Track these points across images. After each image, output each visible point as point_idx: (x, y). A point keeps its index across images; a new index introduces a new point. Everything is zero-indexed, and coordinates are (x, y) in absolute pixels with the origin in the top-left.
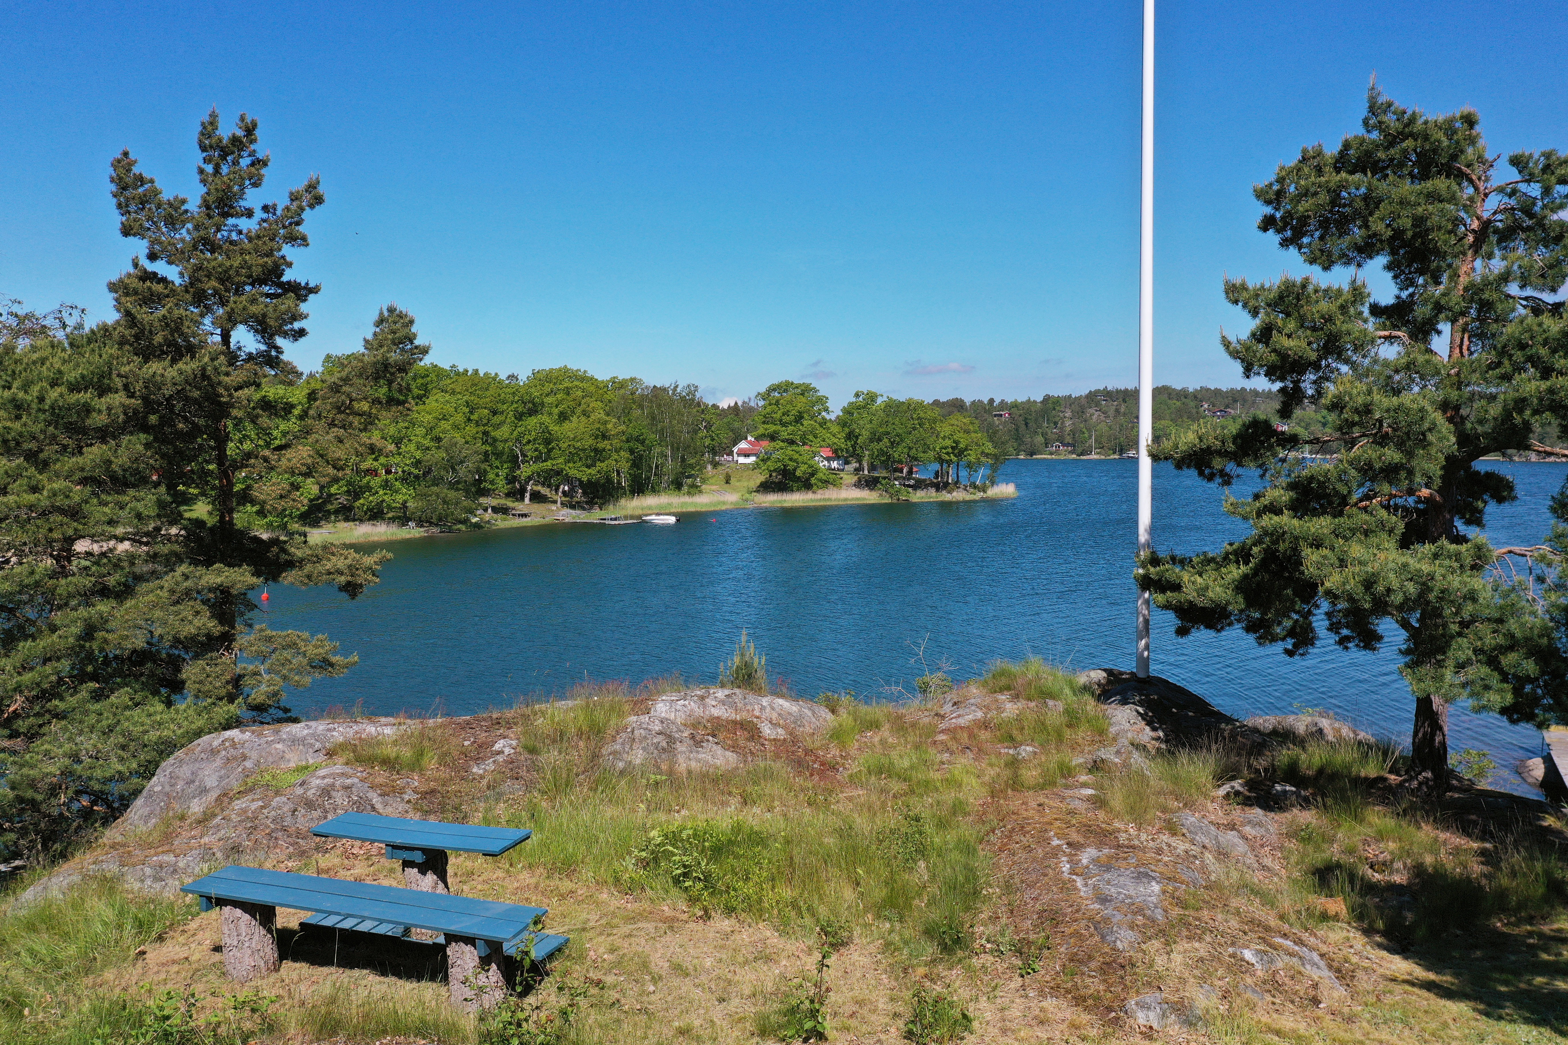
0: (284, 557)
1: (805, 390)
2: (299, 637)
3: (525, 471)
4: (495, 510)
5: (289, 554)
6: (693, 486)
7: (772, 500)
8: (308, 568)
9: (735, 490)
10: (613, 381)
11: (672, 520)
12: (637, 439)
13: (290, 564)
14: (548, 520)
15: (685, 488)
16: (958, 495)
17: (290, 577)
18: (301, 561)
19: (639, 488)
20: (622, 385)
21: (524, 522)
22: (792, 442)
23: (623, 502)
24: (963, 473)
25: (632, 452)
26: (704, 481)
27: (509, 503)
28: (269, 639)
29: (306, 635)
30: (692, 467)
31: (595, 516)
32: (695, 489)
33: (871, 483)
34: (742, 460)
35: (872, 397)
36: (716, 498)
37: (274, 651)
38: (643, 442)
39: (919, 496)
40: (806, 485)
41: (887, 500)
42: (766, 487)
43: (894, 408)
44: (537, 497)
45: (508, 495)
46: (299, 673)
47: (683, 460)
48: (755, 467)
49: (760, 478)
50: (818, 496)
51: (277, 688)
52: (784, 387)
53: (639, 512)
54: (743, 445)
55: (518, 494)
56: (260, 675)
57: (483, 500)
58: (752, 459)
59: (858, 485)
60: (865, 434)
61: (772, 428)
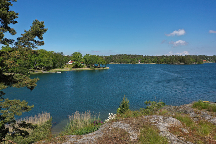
0: (13, 80)
1: (79, 53)
2: (18, 101)
3: (37, 65)
4: (32, 71)
5: (14, 79)
6: (63, 67)
7: (75, 69)
8: (20, 83)
9: (69, 68)
10: (50, 52)
11: (60, 72)
12: (54, 60)
13: (15, 82)
14: (41, 72)
15: (61, 68)
16: (101, 69)
17: (14, 86)
18: (18, 81)
19: (54, 67)
20: (51, 52)
21: (37, 73)
22: (77, 61)
23: (52, 70)
24: (102, 66)
25: (53, 62)
26: (64, 67)
27: (34, 70)
28: (9, 103)
29: (19, 100)
30: (62, 64)
31: (48, 72)
32: (63, 68)
33: (89, 67)
34: (70, 64)
35: (89, 55)
36: (66, 69)
37: (11, 106)
38: (55, 61)
39: (96, 69)
40: (80, 67)
41: (91, 69)
42: (74, 67)
43: (92, 56)
44: (38, 69)
45: (33, 69)
46: (18, 111)
47: (61, 63)
48: (72, 64)
49: (73, 66)
50: (82, 69)
51: (13, 117)
52: (76, 53)
53: (55, 71)
54: (70, 61)
55: (35, 69)
56: (7, 113)
57: (30, 69)
58: (71, 63)
59: (87, 67)
60: (88, 60)
61: (74, 59)
